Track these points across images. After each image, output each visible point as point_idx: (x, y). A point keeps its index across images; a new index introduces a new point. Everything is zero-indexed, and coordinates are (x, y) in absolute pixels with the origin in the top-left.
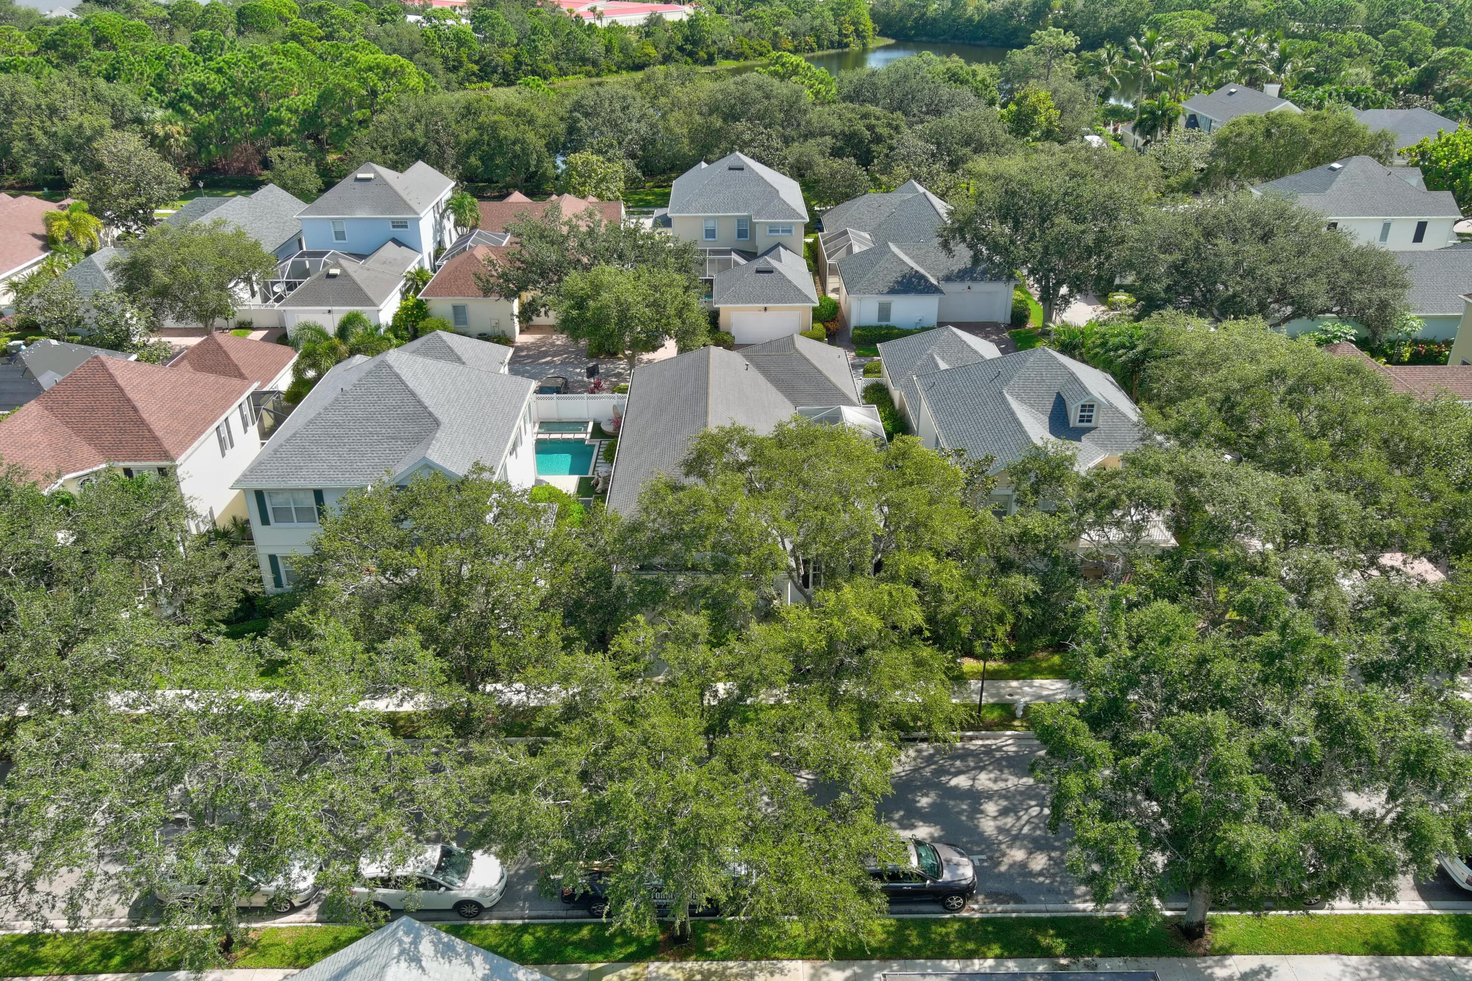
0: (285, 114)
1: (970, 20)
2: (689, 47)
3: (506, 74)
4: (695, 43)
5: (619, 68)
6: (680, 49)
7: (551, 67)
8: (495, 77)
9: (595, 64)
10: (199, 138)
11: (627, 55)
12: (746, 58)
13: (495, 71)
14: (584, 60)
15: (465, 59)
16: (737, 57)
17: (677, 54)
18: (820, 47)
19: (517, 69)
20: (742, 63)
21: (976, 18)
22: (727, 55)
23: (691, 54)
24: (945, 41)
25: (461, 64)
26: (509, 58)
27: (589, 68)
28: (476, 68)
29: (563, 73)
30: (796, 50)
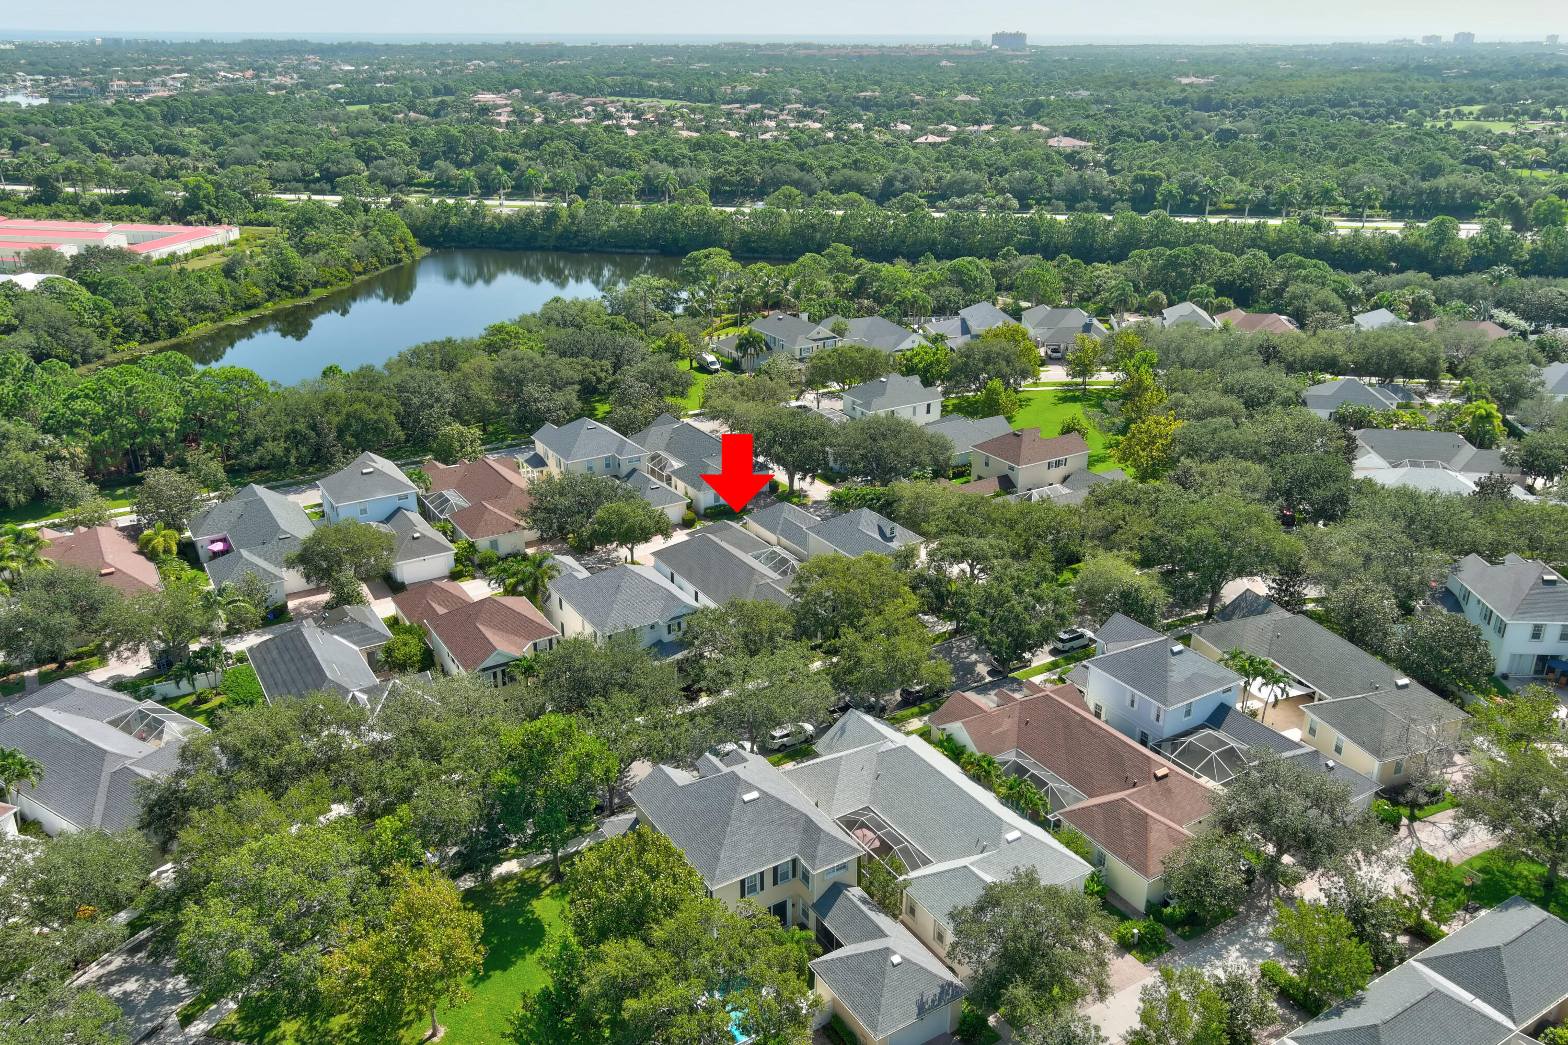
0: (169, 425)
1: (492, 228)
2: (286, 283)
3: (146, 332)
4: (289, 279)
5: (235, 310)
6: (279, 285)
7: (181, 319)
8: (138, 335)
9: (213, 309)
10: (95, 452)
11: (237, 298)
12: (332, 285)
13: (136, 330)
14: (205, 308)
15: (110, 324)
16: (325, 285)
17: (277, 291)
19: (155, 326)
21: (497, 226)
22: (316, 284)
24: (473, 247)
25: (107, 328)
27: (211, 314)
28: (120, 330)
29: (193, 323)
30: (365, 271)
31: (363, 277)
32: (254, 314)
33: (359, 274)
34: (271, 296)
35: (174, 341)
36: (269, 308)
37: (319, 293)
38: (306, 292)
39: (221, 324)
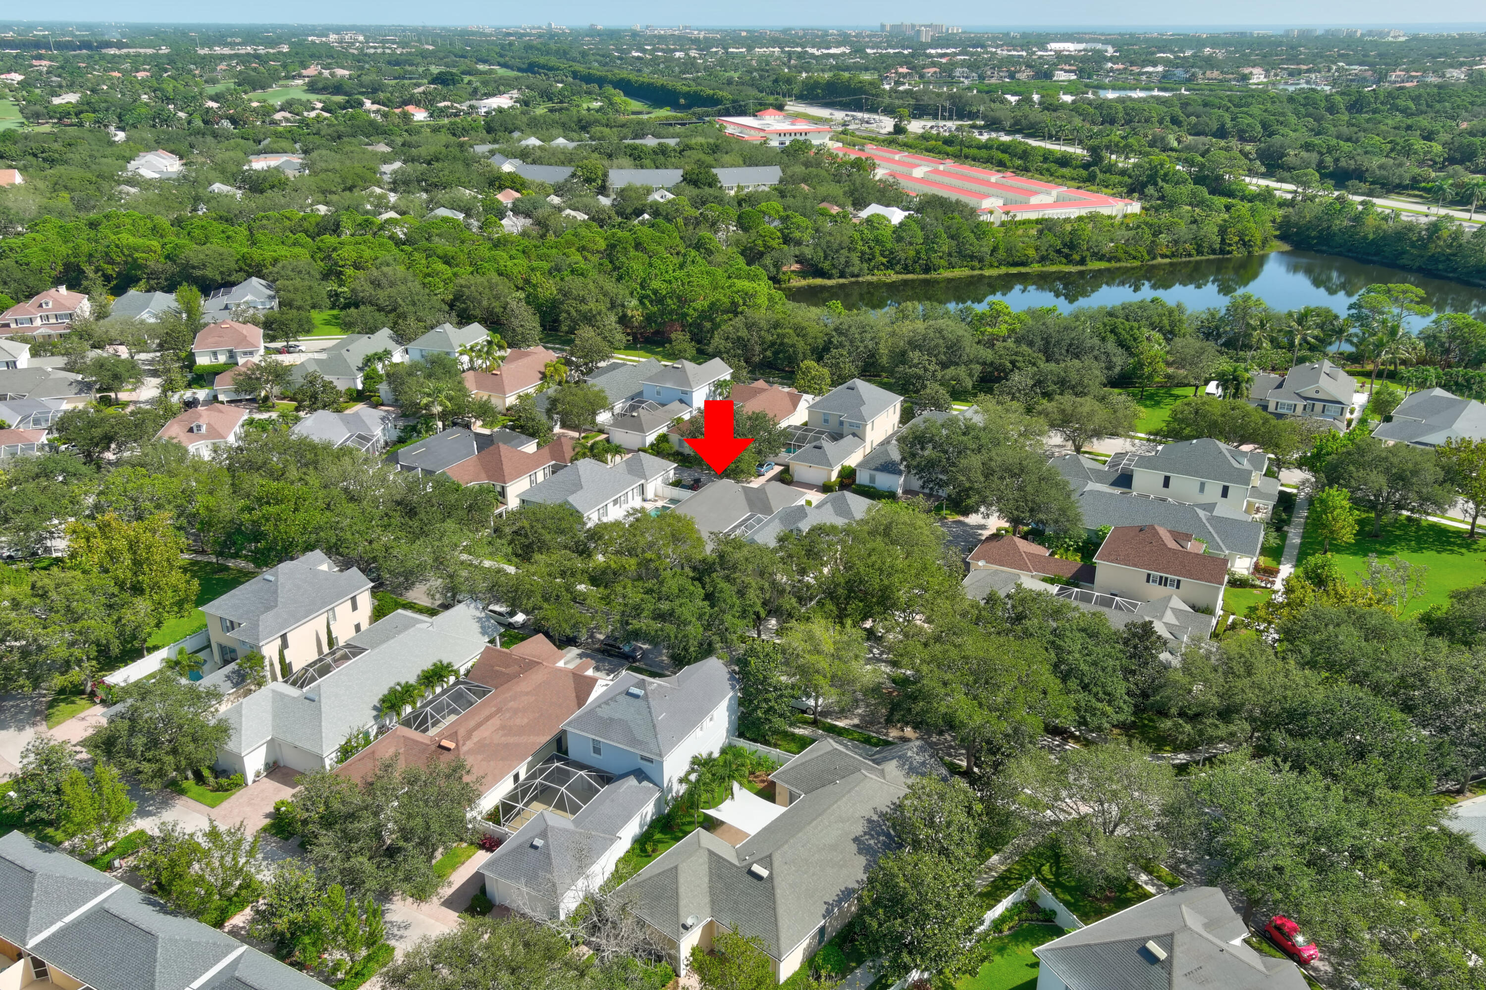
2: (1066, 250)
3: (906, 266)
4: (1071, 247)
5: (1000, 264)
6: (1059, 252)
7: (942, 262)
8: (898, 267)
9: (981, 260)
10: (647, 320)
11: (1008, 254)
12: (1119, 260)
13: (898, 262)
14: (972, 257)
15: (877, 254)
16: (1110, 259)
17: (1052, 254)
18: (1199, 252)
20: (1113, 264)
22: (1098, 257)
23: (1067, 256)
26: (912, 253)
27: (976, 263)
28: (884, 260)
29: (952, 266)
30: (1173, 255)
31: (1168, 260)
32: (1014, 270)
33: (1164, 256)
34: (1043, 259)
35: (923, 276)
36: (1036, 268)
37: (1103, 265)
38: (1082, 262)
39: (976, 272)
